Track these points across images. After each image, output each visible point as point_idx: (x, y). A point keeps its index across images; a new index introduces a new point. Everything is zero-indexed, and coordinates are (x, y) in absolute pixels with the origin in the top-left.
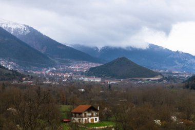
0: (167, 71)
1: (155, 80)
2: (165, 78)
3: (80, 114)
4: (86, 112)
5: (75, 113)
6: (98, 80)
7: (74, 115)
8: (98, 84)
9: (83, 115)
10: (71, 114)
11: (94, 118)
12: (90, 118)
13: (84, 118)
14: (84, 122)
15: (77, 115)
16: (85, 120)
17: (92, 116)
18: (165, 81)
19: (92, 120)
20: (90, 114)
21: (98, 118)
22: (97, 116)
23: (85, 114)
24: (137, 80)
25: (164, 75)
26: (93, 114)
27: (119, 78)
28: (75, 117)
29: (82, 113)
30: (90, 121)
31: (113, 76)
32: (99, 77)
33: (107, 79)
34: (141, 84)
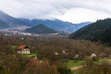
0: (61, 31)
1: (56, 35)
2: (61, 34)
3: (21, 50)
4: (24, 49)
5: (19, 49)
6: (30, 34)
7: (18, 50)
8: (30, 36)
9: (23, 50)
10: (17, 50)
11: (28, 52)
12: (26, 52)
13: (23, 52)
15: (20, 50)
16: (24, 52)
17: (27, 51)
18: (60, 35)
19: (27, 52)
20: (26, 50)
21: (29, 52)
22: (29, 50)
23: (24, 50)
24: (48, 35)
25: (60, 32)
26: (27, 50)
27: (40, 33)
28: (19, 51)
29: (22, 49)
30: (26, 53)
31: (37, 33)
32: (30, 33)
33: (34, 34)
34: (50, 36)
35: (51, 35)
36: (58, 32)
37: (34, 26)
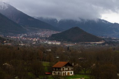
0: (108, 37)
1: (100, 44)
2: (107, 43)
4: (64, 67)
7: (54, 69)
9: (62, 69)
11: (70, 72)
12: (67, 72)
13: (63, 72)
15: (57, 69)
17: (68, 70)
18: (107, 45)
20: (67, 69)
21: (73, 72)
22: (72, 70)
23: (63, 69)
25: (106, 40)
26: (69, 68)
29: (61, 68)
31: (69, 41)
32: (59, 41)
33: (65, 43)
35: (92, 44)
36: (103, 39)
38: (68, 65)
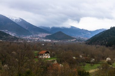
0: (78, 37)
1: (73, 41)
3: (42, 54)
5: (40, 54)
6: (50, 41)
8: (50, 42)
9: (44, 55)
10: (38, 55)
11: (48, 56)
12: (46, 56)
14: (44, 58)
17: (47, 55)
18: (77, 41)
19: (47, 57)
21: (49, 56)
22: (49, 55)
24: (66, 41)
26: (47, 54)
27: (58, 40)
28: (40, 56)
30: (46, 58)
31: (56, 39)
32: (50, 39)
33: (54, 40)
34: (67, 42)
35: (69, 41)
36: (75, 38)
37: (53, 33)
38: (47, 52)
